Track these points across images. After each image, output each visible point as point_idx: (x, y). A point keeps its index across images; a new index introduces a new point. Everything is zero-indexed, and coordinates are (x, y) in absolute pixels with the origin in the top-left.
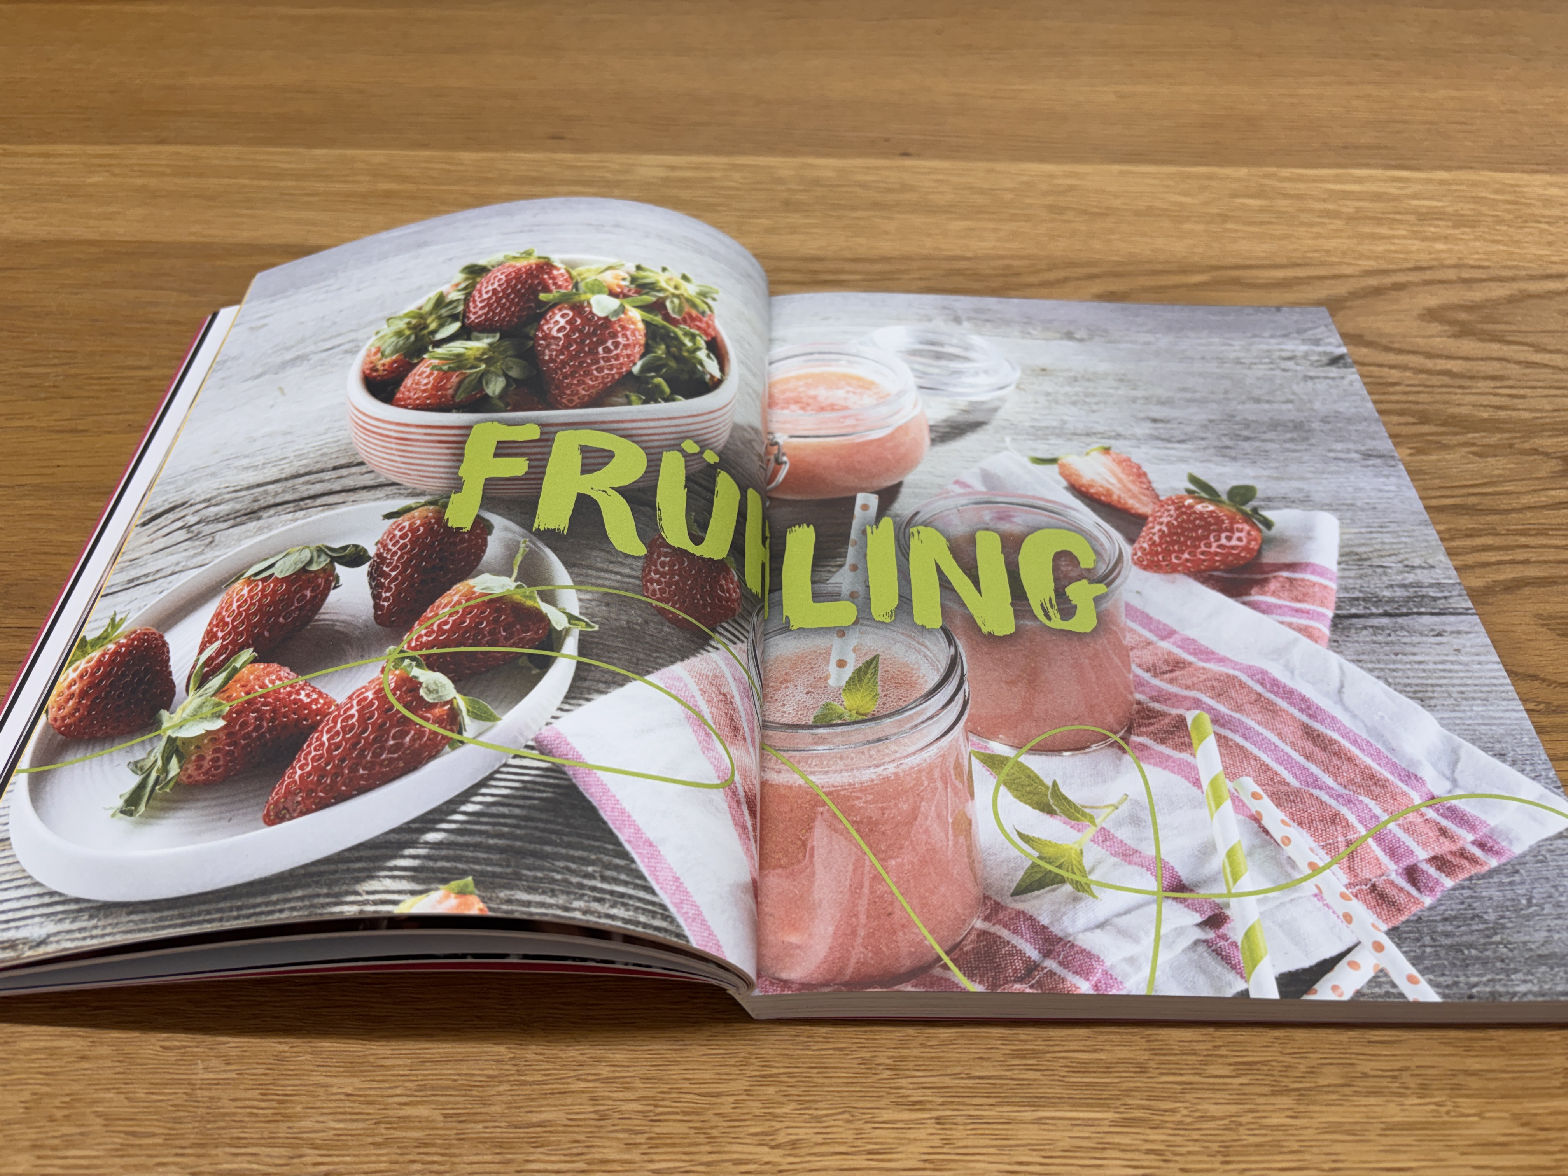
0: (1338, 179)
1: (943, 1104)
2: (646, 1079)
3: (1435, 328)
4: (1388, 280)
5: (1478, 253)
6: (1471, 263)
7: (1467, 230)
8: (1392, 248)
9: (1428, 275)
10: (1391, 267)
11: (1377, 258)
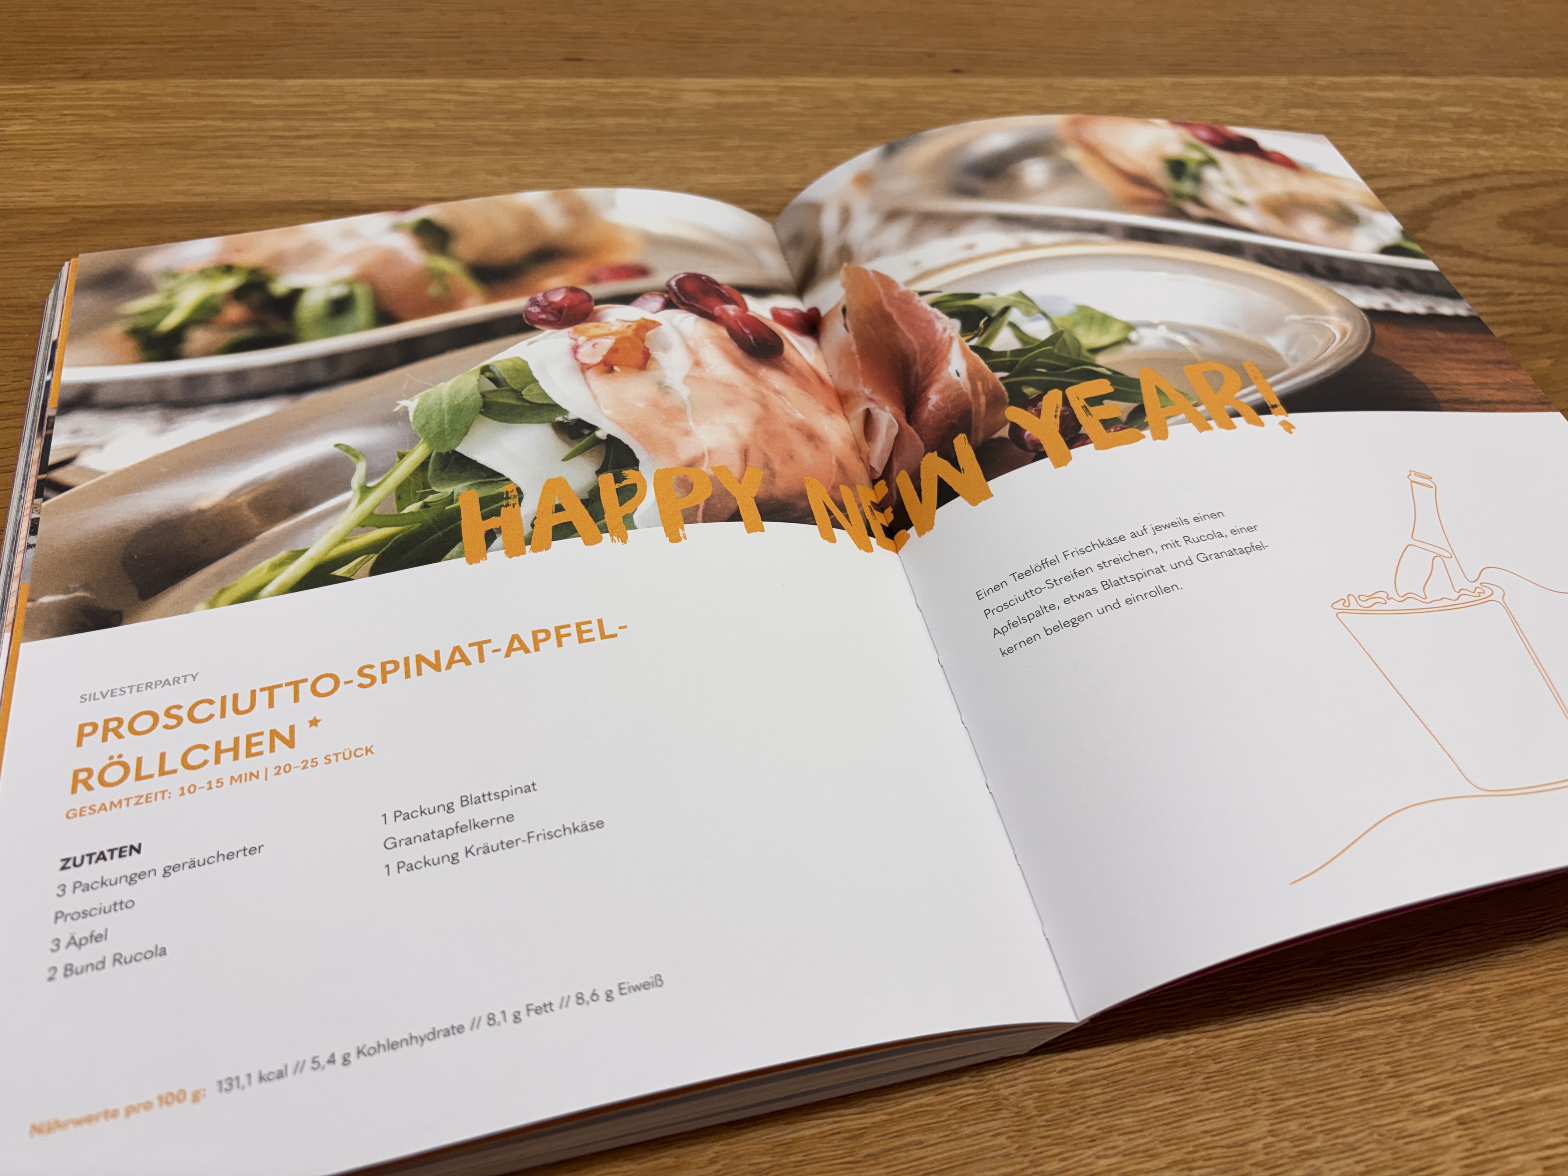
0: (1370, 87)
1: (1455, 1103)
2: (1166, 1142)
3: (1516, 236)
4: (1458, 188)
5: (1517, 159)
6: (1517, 169)
7: (1498, 136)
8: (1446, 155)
9: (1488, 182)
10: (1453, 175)
11: (1438, 167)
